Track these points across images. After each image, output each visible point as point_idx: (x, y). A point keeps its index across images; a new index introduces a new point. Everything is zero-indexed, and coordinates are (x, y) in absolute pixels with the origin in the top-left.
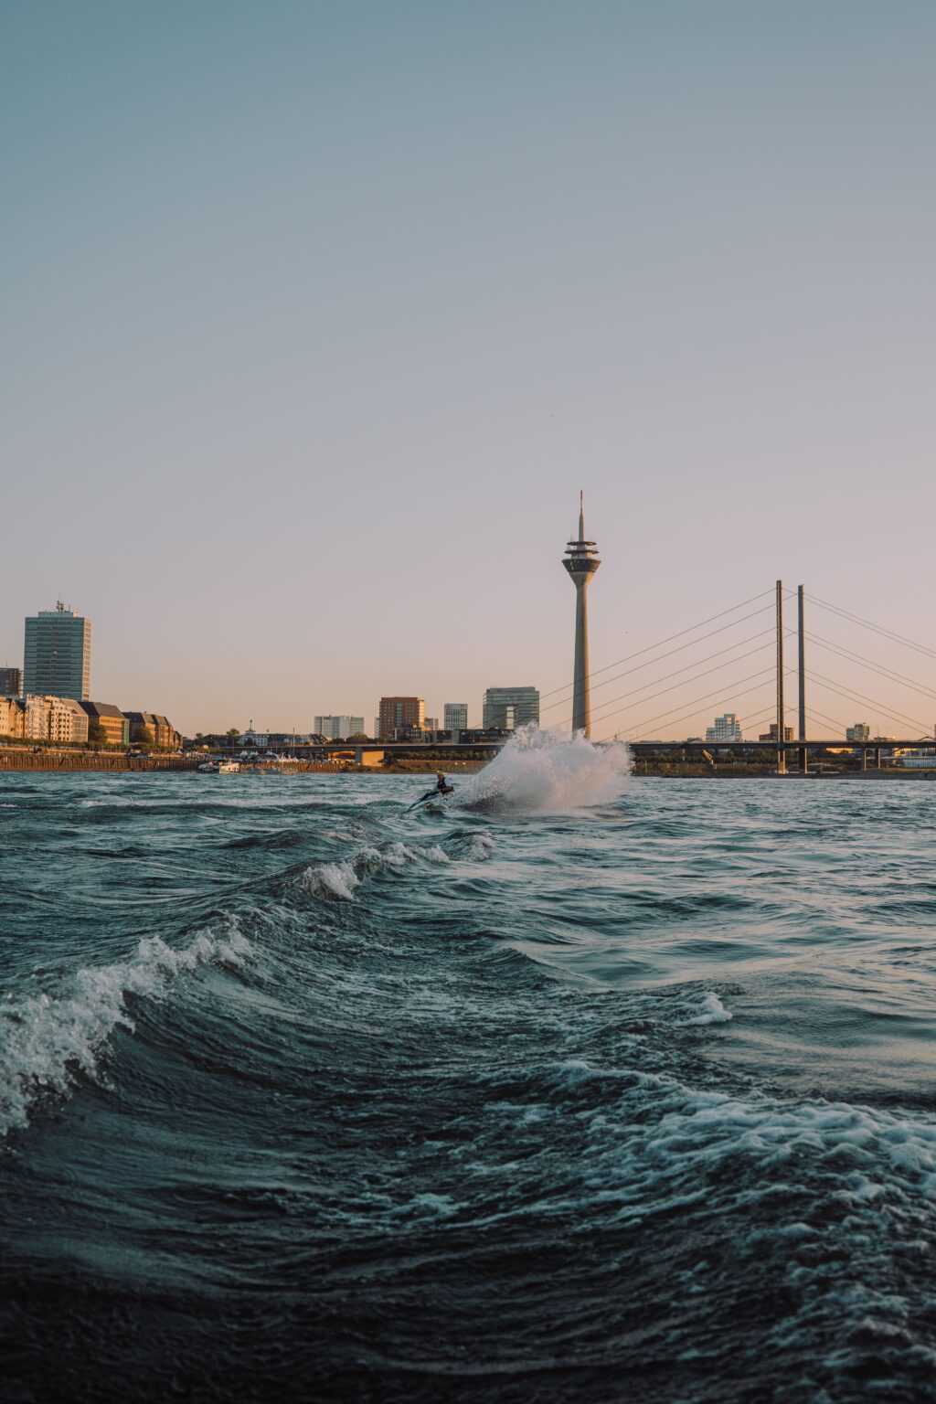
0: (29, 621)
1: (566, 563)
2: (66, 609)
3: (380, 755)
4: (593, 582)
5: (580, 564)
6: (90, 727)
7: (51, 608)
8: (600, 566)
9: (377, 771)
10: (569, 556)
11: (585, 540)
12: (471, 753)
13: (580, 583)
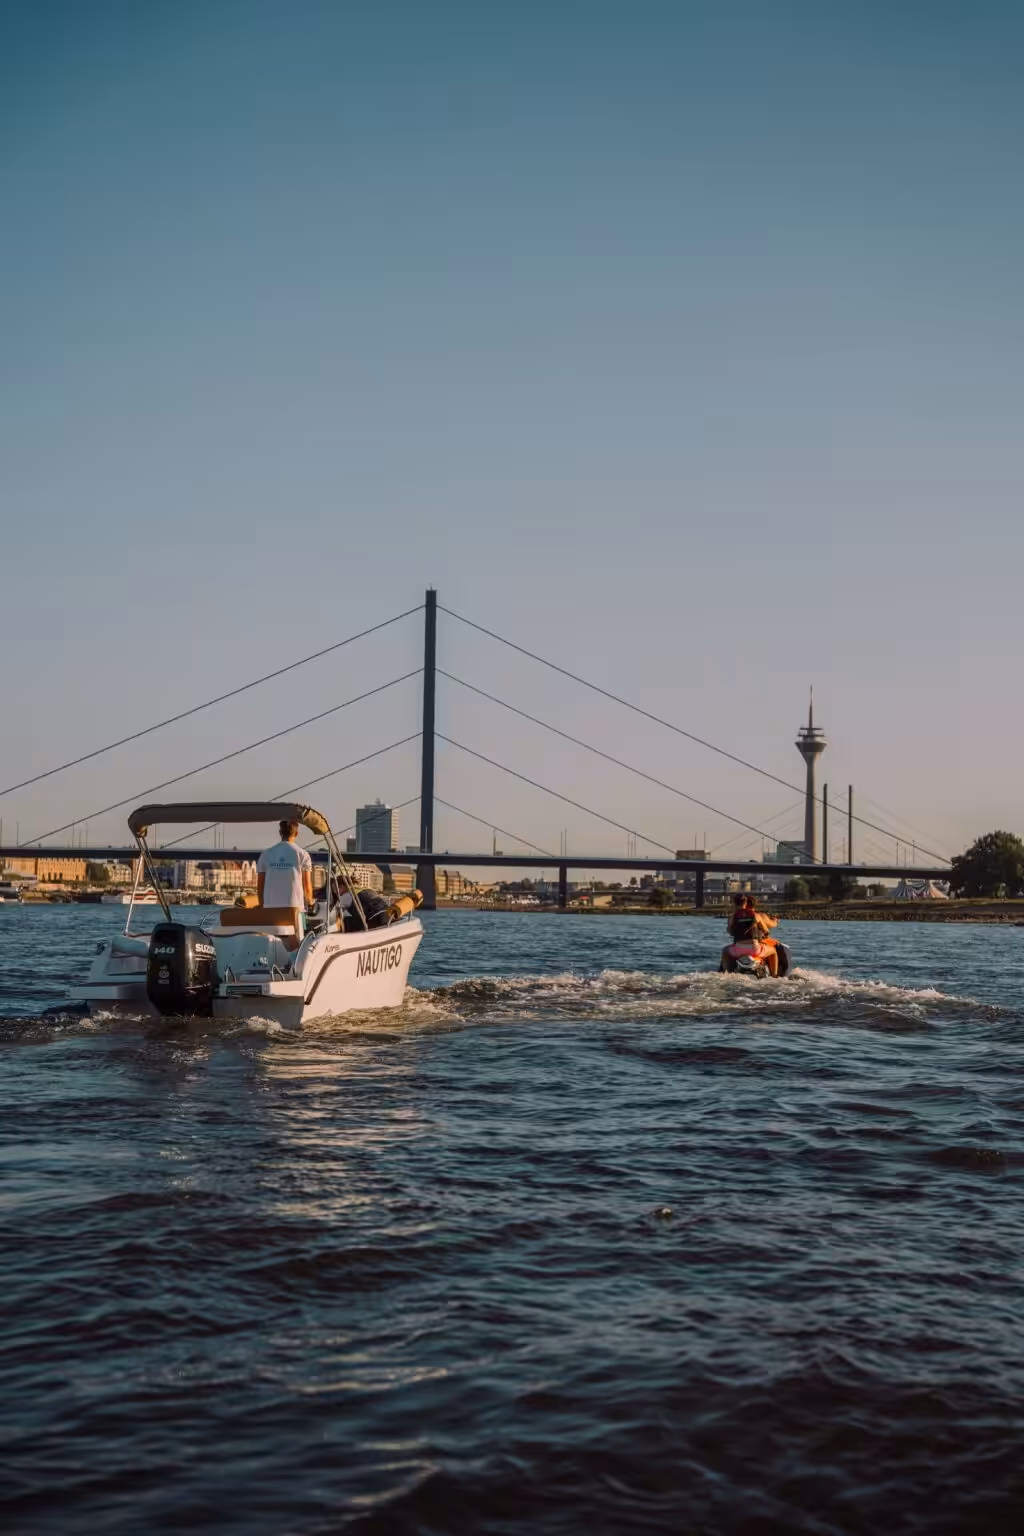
0: (358, 811)
1: (798, 744)
2: (382, 803)
3: (609, 898)
4: (820, 759)
5: (809, 747)
6: (385, 882)
7: (373, 802)
8: (826, 748)
9: (604, 912)
10: (801, 739)
11: (814, 726)
12: (687, 898)
13: (810, 762)
